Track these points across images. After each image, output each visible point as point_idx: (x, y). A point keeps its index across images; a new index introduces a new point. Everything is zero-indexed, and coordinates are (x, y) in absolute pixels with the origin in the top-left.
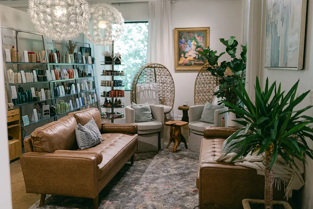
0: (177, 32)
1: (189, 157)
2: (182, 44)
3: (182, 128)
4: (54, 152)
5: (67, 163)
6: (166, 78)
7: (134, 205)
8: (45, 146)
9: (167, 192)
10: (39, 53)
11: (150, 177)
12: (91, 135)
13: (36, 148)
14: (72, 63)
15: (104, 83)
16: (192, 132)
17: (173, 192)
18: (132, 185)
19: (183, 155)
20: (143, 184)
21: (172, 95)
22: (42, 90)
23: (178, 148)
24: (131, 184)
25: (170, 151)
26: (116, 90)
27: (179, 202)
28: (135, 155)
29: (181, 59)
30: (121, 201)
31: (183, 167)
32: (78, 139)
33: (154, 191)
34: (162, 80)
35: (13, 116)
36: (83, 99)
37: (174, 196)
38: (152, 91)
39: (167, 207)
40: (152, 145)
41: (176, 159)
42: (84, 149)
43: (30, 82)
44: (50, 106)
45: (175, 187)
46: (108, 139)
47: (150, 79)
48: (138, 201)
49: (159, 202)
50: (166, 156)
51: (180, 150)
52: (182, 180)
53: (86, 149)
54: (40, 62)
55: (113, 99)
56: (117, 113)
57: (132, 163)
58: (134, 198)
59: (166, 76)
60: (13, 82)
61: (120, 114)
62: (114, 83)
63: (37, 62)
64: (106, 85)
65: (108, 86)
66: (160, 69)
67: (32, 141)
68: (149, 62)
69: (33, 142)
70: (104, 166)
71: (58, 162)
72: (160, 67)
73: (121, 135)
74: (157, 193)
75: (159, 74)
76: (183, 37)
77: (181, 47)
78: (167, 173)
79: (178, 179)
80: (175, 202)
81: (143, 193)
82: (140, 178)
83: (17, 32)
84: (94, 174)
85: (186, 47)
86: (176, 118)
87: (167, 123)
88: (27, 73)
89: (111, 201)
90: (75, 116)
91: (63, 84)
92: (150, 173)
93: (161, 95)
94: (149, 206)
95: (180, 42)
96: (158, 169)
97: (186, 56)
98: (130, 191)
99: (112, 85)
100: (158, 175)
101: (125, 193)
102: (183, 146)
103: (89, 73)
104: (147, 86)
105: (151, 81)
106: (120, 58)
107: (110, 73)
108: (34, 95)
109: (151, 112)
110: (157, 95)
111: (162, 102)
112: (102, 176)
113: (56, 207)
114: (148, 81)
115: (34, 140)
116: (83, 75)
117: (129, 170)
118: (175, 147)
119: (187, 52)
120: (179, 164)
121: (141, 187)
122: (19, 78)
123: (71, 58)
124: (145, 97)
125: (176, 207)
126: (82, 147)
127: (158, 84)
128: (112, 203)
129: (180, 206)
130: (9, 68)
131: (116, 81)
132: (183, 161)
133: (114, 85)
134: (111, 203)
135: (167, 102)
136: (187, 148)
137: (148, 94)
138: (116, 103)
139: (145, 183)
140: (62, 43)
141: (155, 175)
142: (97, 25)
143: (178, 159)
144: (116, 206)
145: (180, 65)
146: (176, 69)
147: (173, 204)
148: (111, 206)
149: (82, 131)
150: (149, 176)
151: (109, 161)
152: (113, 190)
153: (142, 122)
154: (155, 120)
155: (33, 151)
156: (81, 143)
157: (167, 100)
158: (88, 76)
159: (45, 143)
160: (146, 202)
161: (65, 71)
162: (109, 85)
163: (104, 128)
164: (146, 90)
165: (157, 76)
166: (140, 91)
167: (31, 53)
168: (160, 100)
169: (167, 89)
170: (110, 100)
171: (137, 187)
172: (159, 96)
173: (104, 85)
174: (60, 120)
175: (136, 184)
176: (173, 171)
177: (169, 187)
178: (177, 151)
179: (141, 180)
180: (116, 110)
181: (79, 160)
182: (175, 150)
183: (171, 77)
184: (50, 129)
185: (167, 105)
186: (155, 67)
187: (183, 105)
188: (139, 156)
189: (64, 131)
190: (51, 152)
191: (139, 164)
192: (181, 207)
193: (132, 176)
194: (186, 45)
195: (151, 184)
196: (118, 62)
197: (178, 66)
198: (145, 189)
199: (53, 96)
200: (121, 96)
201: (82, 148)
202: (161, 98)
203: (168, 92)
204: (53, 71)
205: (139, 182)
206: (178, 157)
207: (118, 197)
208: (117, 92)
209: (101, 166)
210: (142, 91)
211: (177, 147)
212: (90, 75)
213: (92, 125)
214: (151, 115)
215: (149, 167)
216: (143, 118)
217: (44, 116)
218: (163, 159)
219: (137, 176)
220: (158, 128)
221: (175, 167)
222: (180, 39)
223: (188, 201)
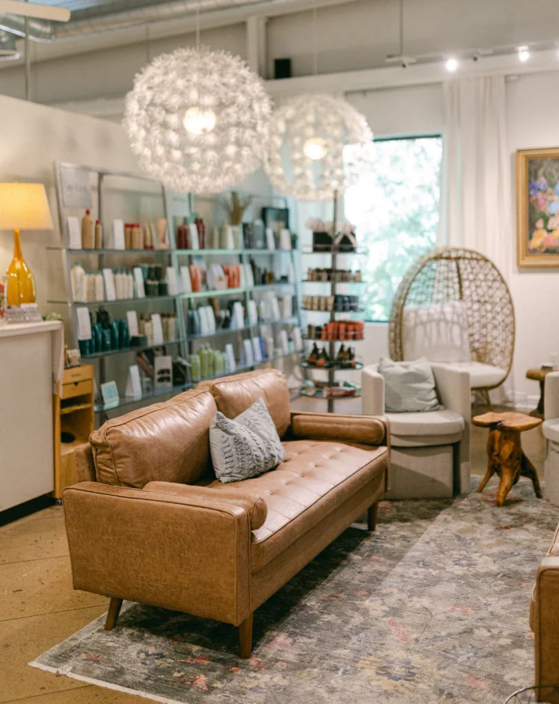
0: (522, 161)
1: (542, 523)
2: (540, 195)
3: (523, 435)
4: (144, 485)
5: (172, 518)
6: (490, 287)
7: (352, 655)
8: (125, 468)
9: (458, 627)
10: (152, 226)
11: (415, 577)
12: (250, 444)
13: (101, 472)
14: (236, 247)
15: (309, 301)
16: (553, 450)
17: (476, 631)
18: (359, 594)
19: (526, 515)
20: (389, 595)
21: (507, 337)
22: (156, 318)
23: (513, 494)
24: (357, 590)
25: (486, 501)
26: (340, 322)
27: (488, 666)
28: (382, 505)
29: (535, 234)
30: (319, 640)
31: (518, 555)
32: (215, 454)
33: (417, 620)
34: (478, 295)
35: (76, 383)
36: (263, 343)
37: (477, 644)
38: (450, 325)
39: (450, 675)
40: (434, 481)
41: (501, 528)
42: (228, 482)
43: (126, 297)
44: (174, 358)
45: (484, 614)
46: (302, 455)
47: (445, 291)
48: (367, 645)
49: (427, 657)
50: (474, 515)
51: (517, 501)
52: (508, 595)
53: (235, 481)
54: (152, 247)
55: (332, 347)
56: (346, 384)
57: (372, 528)
58: (357, 634)
59: (490, 283)
60: (84, 299)
61: (349, 386)
62: (336, 301)
63: (146, 247)
64: (315, 307)
65: (319, 309)
66: (474, 263)
67: (94, 452)
68: (442, 245)
69: (94, 457)
70: (270, 533)
71: (150, 515)
72: (472, 259)
73: (338, 447)
74: (426, 626)
75: (471, 277)
76: (540, 172)
77: (537, 200)
78: (466, 568)
79: (496, 588)
80: (475, 662)
81: (384, 624)
82: (387, 574)
83: (101, 175)
84: (239, 557)
85: (552, 201)
86: (521, 401)
87: (478, 419)
88: (119, 276)
89: (291, 634)
90: (215, 392)
91: (210, 302)
92: (418, 562)
93: (477, 337)
94: (394, 665)
95: (534, 187)
96: (443, 553)
97: (550, 226)
98: (349, 613)
99: (330, 307)
100: (437, 572)
101: (333, 615)
102: (530, 488)
103: (284, 273)
104: (434, 309)
105: (448, 295)
106: (353, 234)
107: (325, 275)
108: (133, 331)
109: (433, 386)
110: (466, 336)
111: (480, 356)
112: (264, 562)
113: (146, 635)
114: (440, 296)
115: (97, 450)
116: (264, 278)
117: (359, 550)
118: (503, 490)
119: (553, 215)
120: (507, 543)
121: (384, 604)
122: (100, 288)
123: (233, 235)
124: (430, 340)
125: (477, 679)
126: (223, 475)
127: (469, 304)
128: (295, 641)
129: (489, 676)
130: (76, 264)
131: (342, 297)
132: (520, 535)
133: (335, 309)
134: (290, 640)
135: (492, 356)
136: (539, 496)
137: (439, 333)
138: (341, 355)
139: (395, 591)
140: (215, 200)
141: (431, 570)
142: (301, 151)
143: (507, 528)
144: (301, 653)
145: (534, 252)
146: (523, 263)
147: (470, 667)
148: (290, 650)
149: (226, 431)
150: (411, 572)
151: (288, 521)
152: (303, 603)
153: (406, 411)
154: (446, 408)
155: (94, 479)
156: (221, 466)
157: (492, 350)
158: (278, 282)
159: (125, 460)
160: (390, 652)
161: (217, 271)
162: (323, 307)
163: (295, 425)
164: (433, 320)
165: (466, 284)
166: (416, 325)
167: (132, 226)
168: (474, 350)
169: (494, 318)
170: (324, 350)
171: (371, 601)
172: (471, 339)
173: (309, 307)
174: (174, 400)
175: (370, 593)
176: (485, 564)
177: (465, 613)
178: (508, 503)
179: (388, 581)
180: (341, 376)
181: (202, 513)
182: (501, 500)
183: (503, 286)
184: (140, 424)
185: (495, 365)
186: (457, 259)
187: (539, 367)
188: (394, 509)
189: (178, 432)
190: (137, 485)
191: (390, 534)
192: (490, 682)
193: (365, 569)
194: (551, 194)
195: (415, 599)
196: (347, 245)
197: (526, 255)
198: (395, 612)
199: (184, 334)
200: (354, 338)
201: (224, 479)
202: (477, 345)
203: (495, 327)
204: (185, 270)
205: (379, 588)
206: (508, 520)
207: (313, 625)
208: (342, 327)
209: (262, 534)
210: (423, 323)
211: (507, 490)
212: (284, 279)
213: (256, 416)
214: (433, 394)
215: (418, 544)
216: (409, 402)
217: (158, 385)
218: (463, 523)
219: (377, 567)
220: (452, 431)
221: (495, 550)
222: (532, 180)
223: (515, 663)
